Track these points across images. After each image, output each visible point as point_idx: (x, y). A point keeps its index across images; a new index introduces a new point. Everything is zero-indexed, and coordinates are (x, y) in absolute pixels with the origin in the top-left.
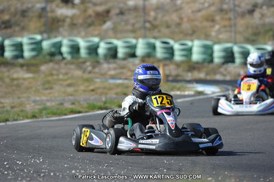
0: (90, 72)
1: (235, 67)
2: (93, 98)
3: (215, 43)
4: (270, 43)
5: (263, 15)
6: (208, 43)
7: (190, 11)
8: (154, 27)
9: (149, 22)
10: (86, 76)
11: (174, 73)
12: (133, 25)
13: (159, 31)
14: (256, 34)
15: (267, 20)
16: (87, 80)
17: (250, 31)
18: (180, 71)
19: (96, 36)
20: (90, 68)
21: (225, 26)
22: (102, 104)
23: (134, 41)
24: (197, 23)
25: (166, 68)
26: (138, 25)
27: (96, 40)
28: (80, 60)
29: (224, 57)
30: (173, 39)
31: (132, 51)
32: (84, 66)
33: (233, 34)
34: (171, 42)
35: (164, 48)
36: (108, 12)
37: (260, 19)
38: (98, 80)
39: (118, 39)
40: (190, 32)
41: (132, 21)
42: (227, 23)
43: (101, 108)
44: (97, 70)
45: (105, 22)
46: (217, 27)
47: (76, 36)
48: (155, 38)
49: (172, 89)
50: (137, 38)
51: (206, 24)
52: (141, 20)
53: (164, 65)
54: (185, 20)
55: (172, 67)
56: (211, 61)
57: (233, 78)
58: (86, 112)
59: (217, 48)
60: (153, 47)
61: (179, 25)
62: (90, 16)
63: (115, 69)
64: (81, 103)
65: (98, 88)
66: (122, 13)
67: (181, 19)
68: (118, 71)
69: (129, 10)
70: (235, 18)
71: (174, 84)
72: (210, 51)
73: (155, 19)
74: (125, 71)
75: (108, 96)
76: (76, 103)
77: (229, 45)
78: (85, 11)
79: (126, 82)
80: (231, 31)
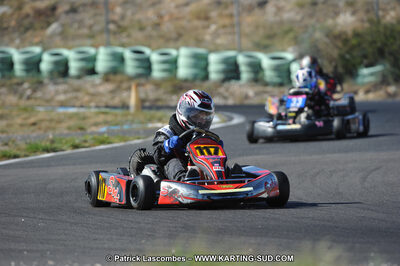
0: (29, 98)
1: (240, 86)
2: (34, 134)
3: (211, 51)
4: (291, 49)
5: (279, 9)
6: (201, 51)
7: (173, 5)
8: (121, 29)
9: (114, 22)
10: (23, 103)
11: (152, 96)
12: (91, 27)
13: (129, 36)
14: (271, 37)
15: (286, 16)
16: (25, 109)
17: (261, 32)
18: (160, 93)
19: (37, 44)
20: (29, 92)
21: (224, 27)
22: (48, 144)
23: (92, 51)
24: (184, 23)
25: (141, 89)
26: (97, 28)
27: (37, 50)
28: (15, 81)
29: (224, 72)
30: (149, 46)
31: (90, 65)
32: (20, 89)
33: (236, 37)
34: (147, 51)
35: (137, 60)
36: (54, 8)
37: (276, 14)
38: (41, 109)
39: (69, 48)
40: (174, 35)
41: (89, 22)
42: (227, 21)
43: (47, 150)
44: (39, 94)
45: (49, 24)
46: (213, 27)
47: (7, 45)
48: (123, 45)
49: (150, 120)
50: (96, 47)
51: (197, 23)
52: (102, 19)
53: (138, 85)
54: (166, 18)
55: (149, 87)
56: (206, 77)
57: (237, 102)
58: (26, 156)
59: (213, 58)
60: (121, 59)
61: (157, 25)
62: (28, 16)
63: (65, 92)
64: (18, 142)
65: (42, 121)
66: (73, 10)
67: (160, 17)
68: (69, 95)
69: (84, 5)
70: (239, 14)
71: (153, 112)
72: (203, 63)
73: (123, 17)
74: (80, 95)
75: (57, 132)
76: (10, 143)
77: (231, 53)
78: (20, 8)
79: (82, 110)
80: (233, 33)
